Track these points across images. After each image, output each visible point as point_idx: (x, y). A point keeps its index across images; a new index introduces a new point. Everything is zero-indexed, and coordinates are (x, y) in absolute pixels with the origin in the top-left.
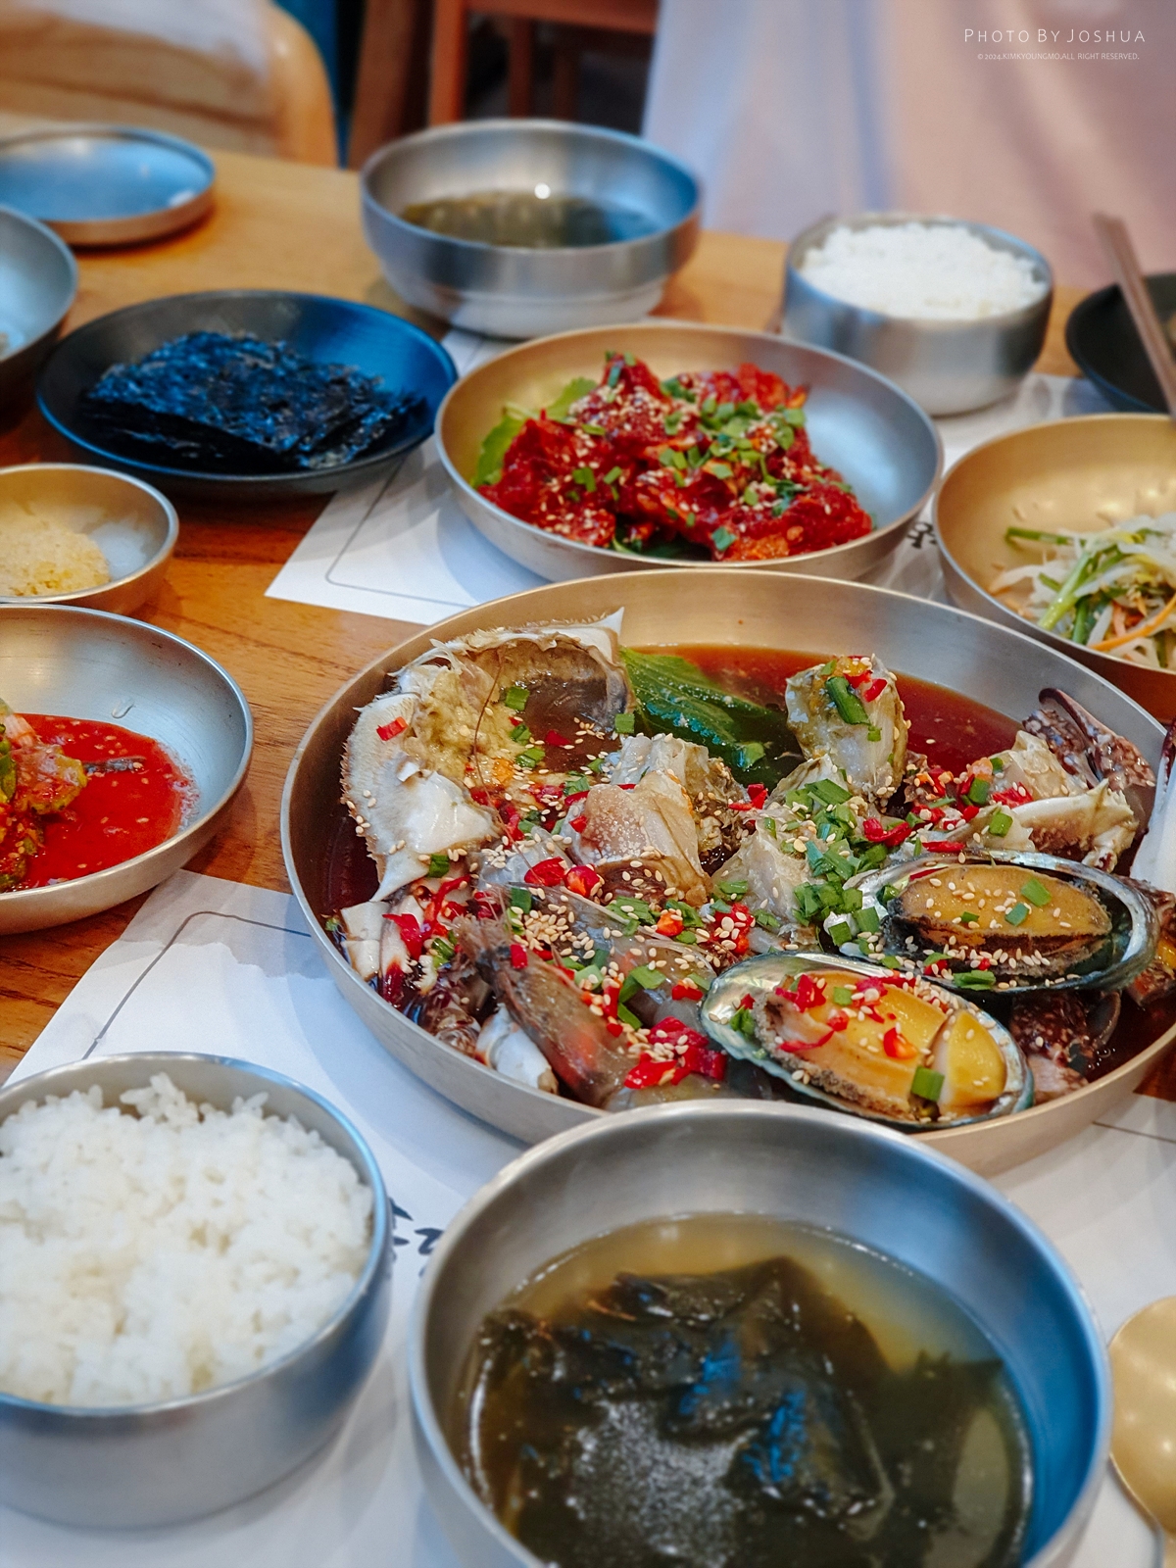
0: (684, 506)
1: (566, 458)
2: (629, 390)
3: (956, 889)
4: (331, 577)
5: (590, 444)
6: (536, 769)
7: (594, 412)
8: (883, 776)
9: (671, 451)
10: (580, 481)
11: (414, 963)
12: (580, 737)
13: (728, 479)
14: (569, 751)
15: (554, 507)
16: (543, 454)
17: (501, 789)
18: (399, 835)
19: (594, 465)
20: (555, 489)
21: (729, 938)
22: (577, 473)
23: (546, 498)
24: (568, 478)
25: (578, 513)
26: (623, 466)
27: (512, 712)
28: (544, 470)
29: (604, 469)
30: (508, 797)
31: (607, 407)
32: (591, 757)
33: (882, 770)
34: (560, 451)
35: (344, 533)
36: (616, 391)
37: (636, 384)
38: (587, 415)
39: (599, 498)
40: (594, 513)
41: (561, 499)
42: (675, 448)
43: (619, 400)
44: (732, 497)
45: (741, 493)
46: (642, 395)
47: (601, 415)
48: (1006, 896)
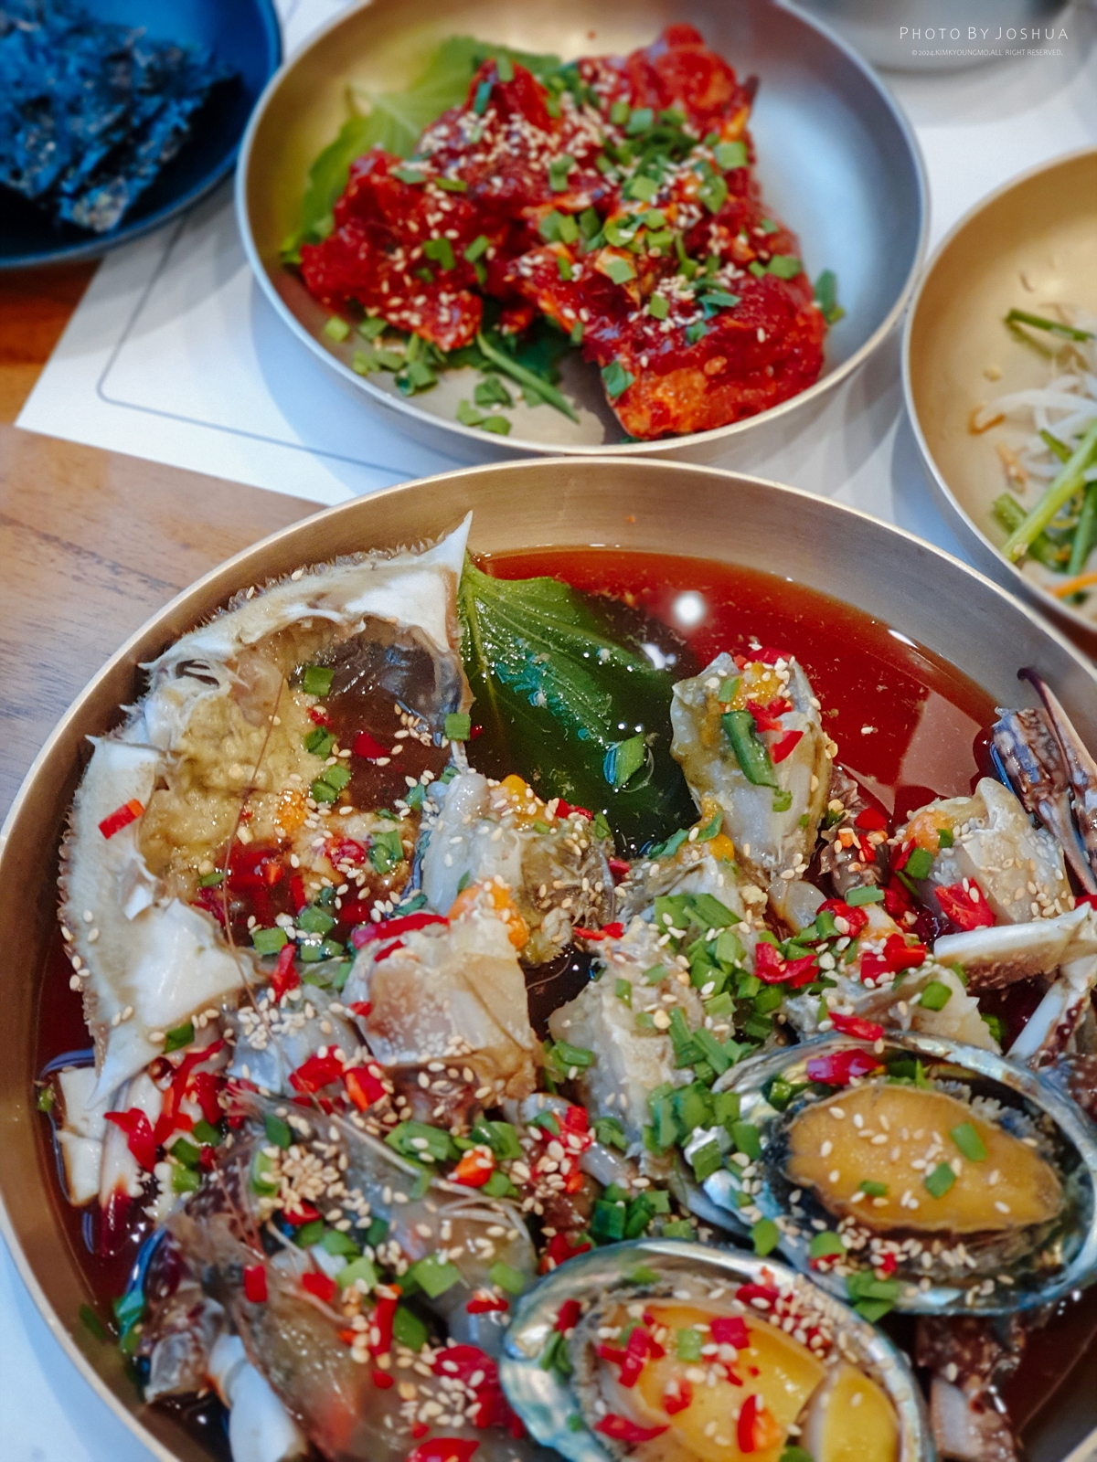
0: (569, 313)
1: (413, 227)
2: (504, 117)
3: (865, 1128)
4: (106, 390)
5: (446, 206)
6: (336, 805)
7: (453, 154)
8: (792, 851)
9: (557, 215)
10: (432, 256)
11: (147, 1177)
12: (399, 741)
13: (627, 284)
14: (383, 769)
15: (397, 287)
16: (382, 218)
17: (287, 846)
18: (127, 995)
19: (452, 234)
20: (400, 267)
21: (558, 1171)
22: (428, 245)
23: (387, 274)
24: (416, 253)
25: (433, 298)
26: (490, 233)
27: (310, 700)
28: (382, 240)
29: (467, 238)
30: (295, 861)
31: (471, 150)
32: (410, 781)
33: (790, 842)
34: (406, 217)
35: (125, 302)
36: (485, 122)
37: (513, 111)
38: (443, 158)
39: (460, 277)
40: (453, 297)
41: (407, 280)
42: (563, 211)
43: (488, 136)
44: (633, 307)
45: (646, 299)
46: (521, 126)
47: (462, 161)
48: (929, 1141)
